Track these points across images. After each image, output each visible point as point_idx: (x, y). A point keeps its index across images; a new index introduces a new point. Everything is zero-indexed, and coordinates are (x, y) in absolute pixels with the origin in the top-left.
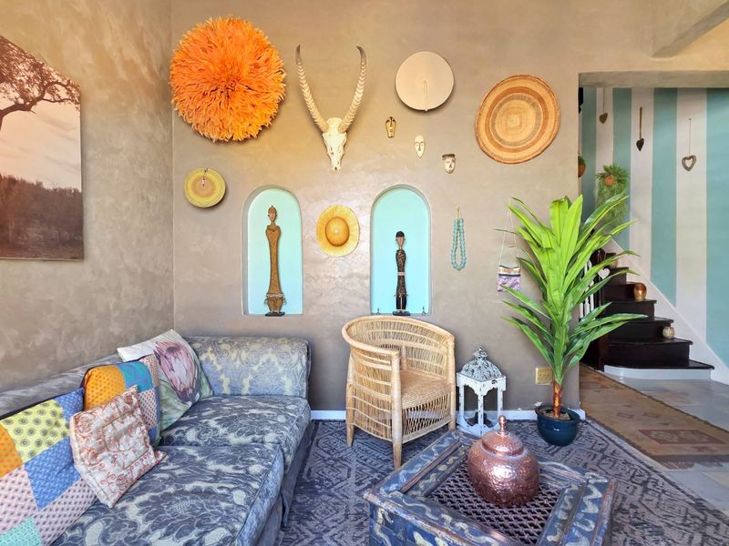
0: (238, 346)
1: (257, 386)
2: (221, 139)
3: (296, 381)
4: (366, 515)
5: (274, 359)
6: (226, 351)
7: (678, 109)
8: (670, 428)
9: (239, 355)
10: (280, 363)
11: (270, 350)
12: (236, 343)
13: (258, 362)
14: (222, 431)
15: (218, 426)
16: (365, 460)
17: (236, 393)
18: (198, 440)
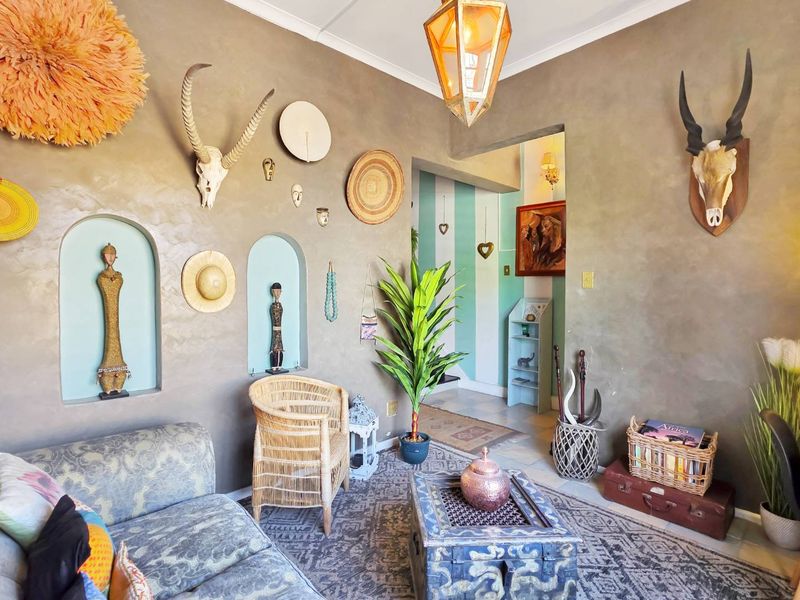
0: (114, 451)
1: (156, 498)
2: (30, 136)
3: (207, 476)
4: (336, 583)
5: (176, 455)
6: (99, 463)
7: (437, 190)
8: (463, 429)
9: (122, 464)
10: (185, 459)
11: (166, 445)
12: (107, 448)
13: (154, 466)
14: (193, 563)
15: (183, 560)
16: (287, 537)
17: (123, 517)
18: (167, 588)
